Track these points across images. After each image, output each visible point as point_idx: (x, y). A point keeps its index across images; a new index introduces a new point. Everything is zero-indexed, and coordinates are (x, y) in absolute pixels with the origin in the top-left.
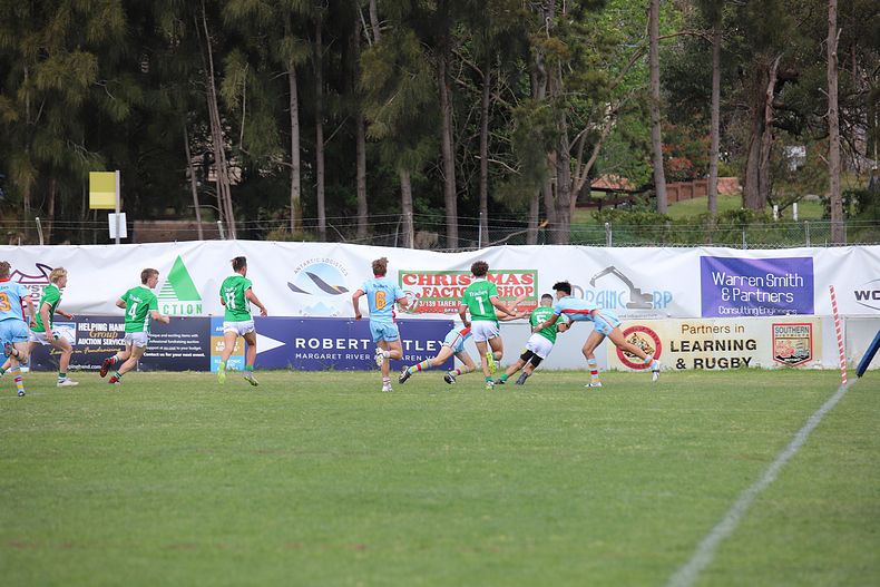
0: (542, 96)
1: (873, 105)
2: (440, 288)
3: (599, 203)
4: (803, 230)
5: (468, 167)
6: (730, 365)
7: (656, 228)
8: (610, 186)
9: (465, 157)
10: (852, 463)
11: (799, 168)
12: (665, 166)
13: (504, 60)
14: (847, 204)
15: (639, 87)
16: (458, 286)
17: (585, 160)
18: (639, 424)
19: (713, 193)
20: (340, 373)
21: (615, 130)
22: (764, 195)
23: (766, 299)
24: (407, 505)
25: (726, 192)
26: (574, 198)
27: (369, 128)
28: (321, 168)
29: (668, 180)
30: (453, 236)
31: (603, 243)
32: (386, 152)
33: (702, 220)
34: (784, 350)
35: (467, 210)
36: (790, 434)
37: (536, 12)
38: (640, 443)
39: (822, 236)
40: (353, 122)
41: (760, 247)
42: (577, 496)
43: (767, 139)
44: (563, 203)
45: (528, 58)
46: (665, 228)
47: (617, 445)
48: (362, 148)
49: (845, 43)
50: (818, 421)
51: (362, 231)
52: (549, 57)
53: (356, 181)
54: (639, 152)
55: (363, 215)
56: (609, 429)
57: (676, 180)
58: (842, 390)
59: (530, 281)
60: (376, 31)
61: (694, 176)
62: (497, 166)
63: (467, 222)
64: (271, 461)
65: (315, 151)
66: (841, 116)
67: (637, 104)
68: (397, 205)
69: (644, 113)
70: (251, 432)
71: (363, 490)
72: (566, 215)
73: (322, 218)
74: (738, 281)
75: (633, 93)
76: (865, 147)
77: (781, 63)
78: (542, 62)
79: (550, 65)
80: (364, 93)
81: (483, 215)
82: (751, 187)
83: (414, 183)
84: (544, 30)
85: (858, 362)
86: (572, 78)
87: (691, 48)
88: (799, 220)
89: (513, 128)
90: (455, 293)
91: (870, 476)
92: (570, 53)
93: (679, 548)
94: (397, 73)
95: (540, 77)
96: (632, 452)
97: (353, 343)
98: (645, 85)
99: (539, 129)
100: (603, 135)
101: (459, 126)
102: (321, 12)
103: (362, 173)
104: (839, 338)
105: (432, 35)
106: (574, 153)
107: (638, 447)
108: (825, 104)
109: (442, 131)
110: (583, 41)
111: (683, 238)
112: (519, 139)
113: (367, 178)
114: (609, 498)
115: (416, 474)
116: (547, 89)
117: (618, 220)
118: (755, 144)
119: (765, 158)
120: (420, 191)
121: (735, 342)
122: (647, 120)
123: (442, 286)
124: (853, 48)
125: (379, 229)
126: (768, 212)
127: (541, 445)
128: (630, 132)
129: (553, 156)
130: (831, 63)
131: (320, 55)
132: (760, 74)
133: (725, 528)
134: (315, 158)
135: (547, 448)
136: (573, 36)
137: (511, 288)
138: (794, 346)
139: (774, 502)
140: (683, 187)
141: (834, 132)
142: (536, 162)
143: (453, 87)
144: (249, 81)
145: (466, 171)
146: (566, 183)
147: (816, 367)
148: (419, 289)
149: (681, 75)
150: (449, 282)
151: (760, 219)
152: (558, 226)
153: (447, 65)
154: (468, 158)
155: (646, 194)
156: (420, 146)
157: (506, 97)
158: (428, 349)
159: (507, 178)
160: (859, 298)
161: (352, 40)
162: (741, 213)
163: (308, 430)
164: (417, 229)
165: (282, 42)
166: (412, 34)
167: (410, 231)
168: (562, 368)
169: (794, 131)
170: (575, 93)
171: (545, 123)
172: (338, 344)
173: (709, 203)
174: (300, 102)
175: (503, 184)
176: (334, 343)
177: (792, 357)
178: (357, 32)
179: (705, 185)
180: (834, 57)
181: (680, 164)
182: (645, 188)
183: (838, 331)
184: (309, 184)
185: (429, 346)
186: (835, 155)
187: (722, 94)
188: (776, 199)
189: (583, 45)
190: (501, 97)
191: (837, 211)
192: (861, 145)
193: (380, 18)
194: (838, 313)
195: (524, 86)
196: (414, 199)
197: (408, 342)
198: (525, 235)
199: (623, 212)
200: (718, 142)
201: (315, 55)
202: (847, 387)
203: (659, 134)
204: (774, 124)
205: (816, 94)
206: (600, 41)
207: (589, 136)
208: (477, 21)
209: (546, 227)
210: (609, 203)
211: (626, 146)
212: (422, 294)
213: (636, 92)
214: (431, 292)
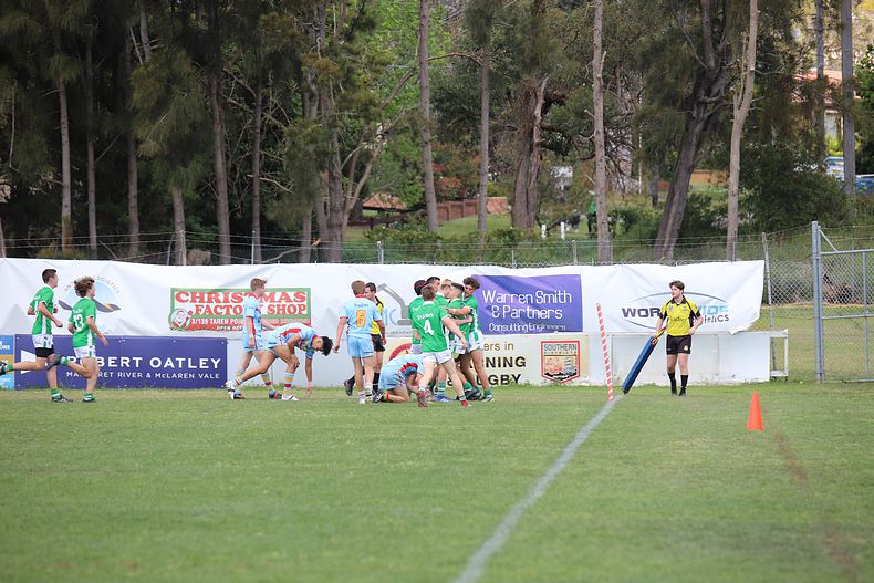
0: (314, 115)
1: (638, 126)
2: (212, 306)
3: (371, 222)
4: (570, 250)
5: (241, 185)
6: (499, 382)
7: (427, 246)
8: (382, 205)
9: (237, 176)
10: (618, 478)
11: (567, 188)
12: (435, 185)
13: (276, 78)
14: (612, 223)
15: (410, 107)
16: (231, 304)
17: (357, 180)
18: (410, 440)
19: (483, 211)
20: (112, 391)
21: (387, 150)
22: (532, 214)
23: (536, 316)
24: (180, 522)
25: (496, 211)
26: (347, 217)
27: (141, 146)
28: (92, 186)
29: (439, 199)
30: (226, 253)
31: (375, 261)
32: (158, 171)
33: (472, 239)
34: (552, 367)
35: (240, 228)
36: (558, 450)
37: (307, 33)
38: (412, 459)
39: (588, 255)
40: (124, 140)
41: (529, 266)
42: (350, 512)
43: (535, 159)
44: (335, 221)
45: (300, 78)
46: (436, 247)
47: (389, 461)
48: (134, 166)
49: (610, 66)
50: (586, 437)
51: (134, 250)
52: (320, 78)
53: (128, 199)
54: (410, 172)
55: (135, 233)
56: (381, 445)
57: (447, 199)
58: (609, 407)
59: (303, 299)
60: (147, 49)
61: (464, 196)
62: (269, 184)
63: (238, 240)
64: (41, 480)
65: (86, 169)
66: (607, 137)
67: (407, 125)
68: (169, 224)
69: (415, 134)
70: (21, 451)
71: (135, 508)
72: (339, 234)
73: (93, 236)
74: (508, 299)
75: (403, 113)
76: (629, 168)
77: (548, 85)
78: (314, 81)
79: (322, 85)
80: (136, 111)
81: (256, 233)
82: (520, 206)
83: (186, 201)
84: (315, 50)
85: (624, 379)
86: (344, 98)
87: (461, 69)
88: (567, 239)
89: (284, 148)
90: (228, 311)
91: (635, 491)
92: (341, 74)
93: (450, 563)
94: (168, 91)
95: (312, 96)
96: (404, 467)
97: (125, 361)
98: (415, 106)
99: (311, 148)
100: (375, 155)
101: (232, 144)
102: (91, 30)
103: (133, 191)
104: (606, 355)
105: (204, 54)
106: (345, 173)
107: (411, 463)
108: (591, 125)
109: (214, 150)
110: (354, 62)
111: (454, 257)
112: (292, 158)
113: (139, 196)
114: (382, 513)
115: (189, 492)
116: (319, 108)
117: (389, 238)
118: (524, 164)
119: (534, 178)
120: (192, 209)
121: (505, 359)
122: (418, 140)
123: (215, 304)
124: (618, 70)
125: (151, 247)
126: (536, 231)
127: (313, 462)
128: (401, 152)
129: (325, 175)
130: (596, 86)
131: (90, 73)
132: (527, 95)
133: (496, 542)
134: (86, 176)
135: (319, 465)
136: (343, 56)
137: (284, 306)
138: (562, 363)
139: (542, 517)
140: (453, 206)
141: (600, 153)
142: (308, 180)
143: (225, 106)
144: (18, 99)
145: (238, 189)
146: (338, 203)
147: (583, 384)
148: (192, 307)
149: (451, 96)
150: (222, 300)
151: (529, 238)
152: (330, 245)
153: (218, 84)
154: (241, 176)
155: (418, 213)
156: (192, 164)
157: (278, 116)
158: (201, 367)
159: (279, 197)
160: (626, 315)
161: (123, 59)
162: (510, 232)
163: (78, 449)
164: (189, 248)
165: (52, 60)
166: (183, 53)
167: (183, 249)
168: (335, 386)
169: (560, 150)
170: (346, 113)
171: (317, 142)
172: (110, 362)
173: (479, 222)
174: (70, 120)
175: (275, 203)
176: (106, 361)
177: (560, 374)
178: (128, 51)
179: (475, 205)
180: (599, 79)
181: (451, 184)
182: (416, 207)
183: (605, 348)
184: (79, 202)
185: (201, 363)
186: (601, 175)
187: (492, 116)
188: (544, 218)
189: (354, 66)
190: (273, 116)
191: (603, 230)
192: (625, 166)
193: (151, 37)
194: (605, 330)
195: (296, 105)
196: (186, 216)
197: (180, 360)
198: (298, 253)
199: (395, 232)
200: (487, 162)
201: (85, 74)
202: (613, 402)
203: (429, 154)
204: (542, 145)
205: (581, 115)
206: (371, 61)
207: (361, 155)
208: (249, 41)
209: (319, 245)
210: (380, 222)
211: (398, 166)
212: (194, 312)
213: (407, 112)
214: (203, 310)
